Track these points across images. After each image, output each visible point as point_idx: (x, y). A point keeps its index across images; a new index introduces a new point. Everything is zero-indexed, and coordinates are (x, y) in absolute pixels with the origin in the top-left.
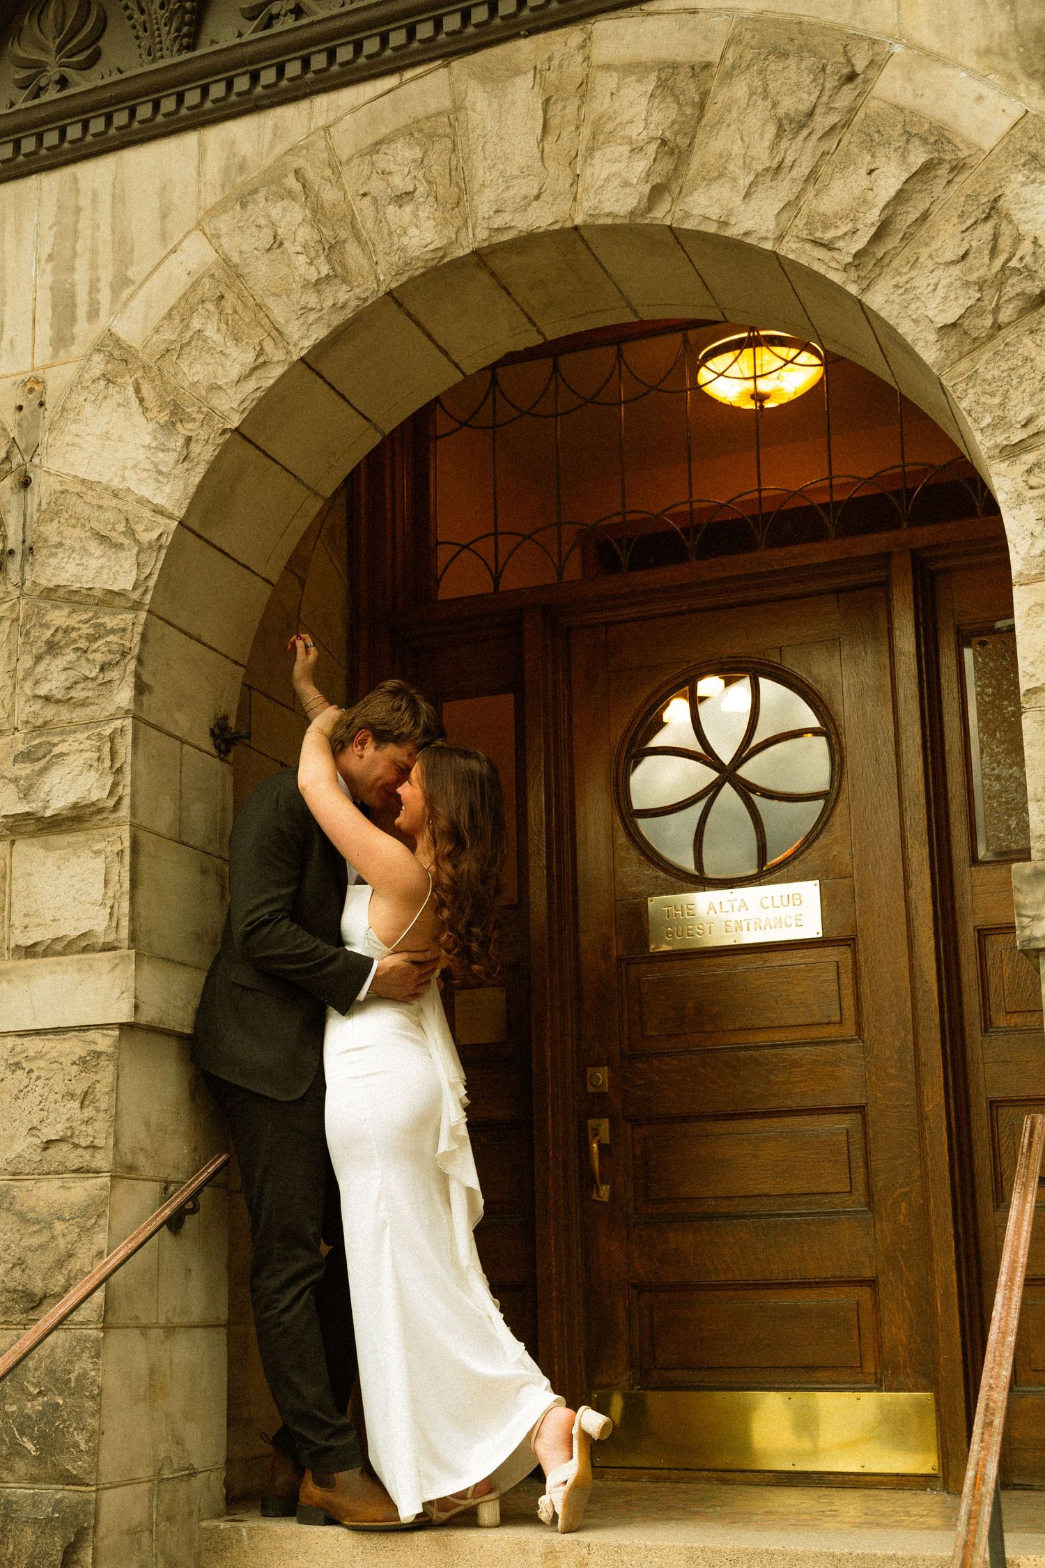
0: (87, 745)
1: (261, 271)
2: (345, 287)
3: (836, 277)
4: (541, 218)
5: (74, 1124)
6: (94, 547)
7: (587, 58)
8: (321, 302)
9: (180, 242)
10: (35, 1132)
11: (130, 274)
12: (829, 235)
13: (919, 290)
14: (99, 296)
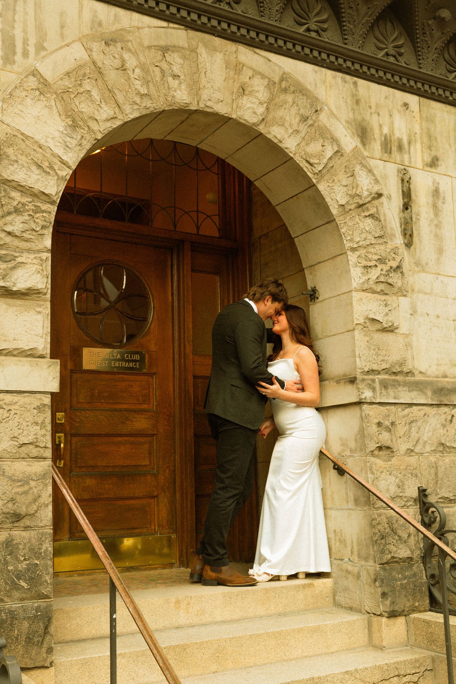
0: (35, 261)
1: (112, 76)
2: (150, 101)
3: (310, 175)
4: (222, 109)
5: (38, 437)
6: (34, 168)
7: (236, 58)
8: (141, 103)
9: (71, 43)
10: (16, 439)
11: (45, 45)
12: (312, 161)
13: (335, 191)
14: (29, 48)
